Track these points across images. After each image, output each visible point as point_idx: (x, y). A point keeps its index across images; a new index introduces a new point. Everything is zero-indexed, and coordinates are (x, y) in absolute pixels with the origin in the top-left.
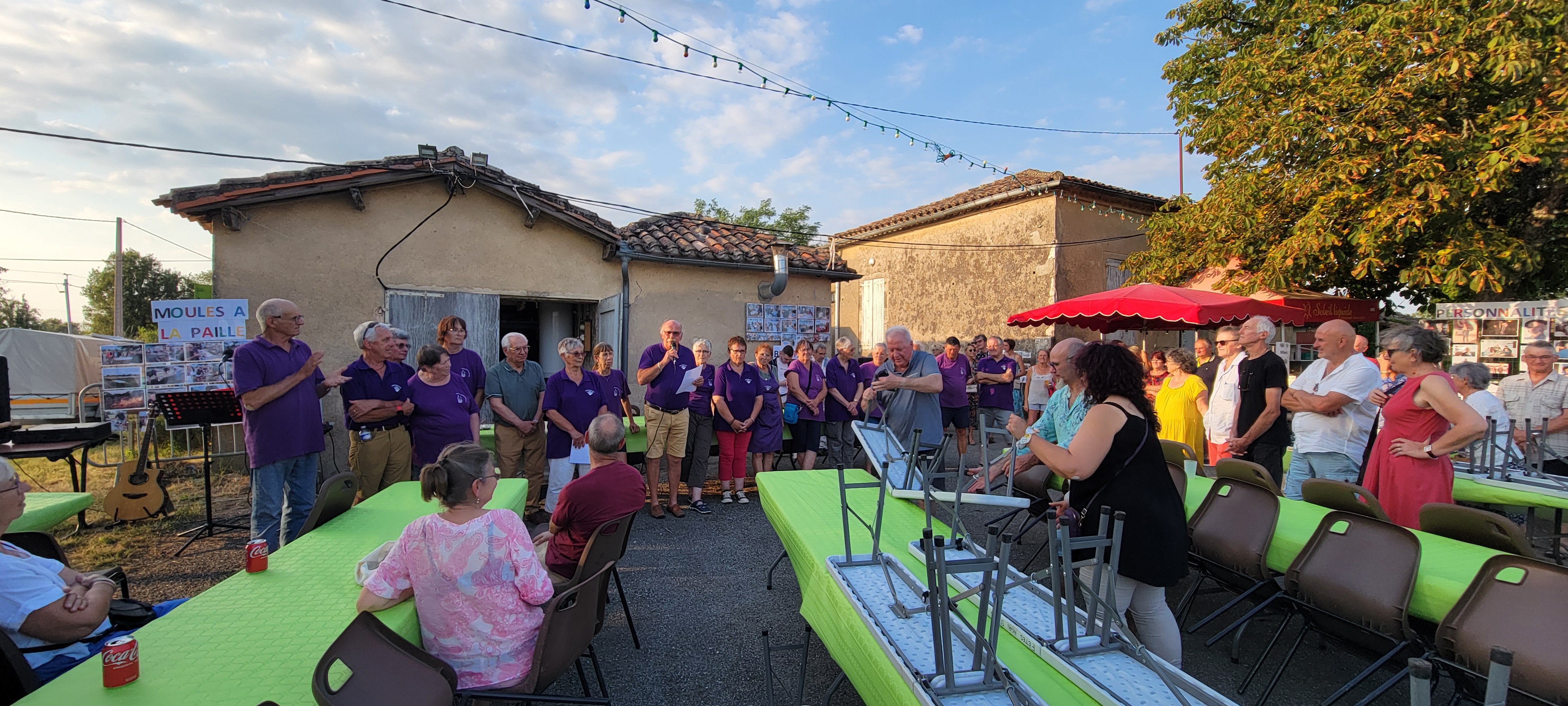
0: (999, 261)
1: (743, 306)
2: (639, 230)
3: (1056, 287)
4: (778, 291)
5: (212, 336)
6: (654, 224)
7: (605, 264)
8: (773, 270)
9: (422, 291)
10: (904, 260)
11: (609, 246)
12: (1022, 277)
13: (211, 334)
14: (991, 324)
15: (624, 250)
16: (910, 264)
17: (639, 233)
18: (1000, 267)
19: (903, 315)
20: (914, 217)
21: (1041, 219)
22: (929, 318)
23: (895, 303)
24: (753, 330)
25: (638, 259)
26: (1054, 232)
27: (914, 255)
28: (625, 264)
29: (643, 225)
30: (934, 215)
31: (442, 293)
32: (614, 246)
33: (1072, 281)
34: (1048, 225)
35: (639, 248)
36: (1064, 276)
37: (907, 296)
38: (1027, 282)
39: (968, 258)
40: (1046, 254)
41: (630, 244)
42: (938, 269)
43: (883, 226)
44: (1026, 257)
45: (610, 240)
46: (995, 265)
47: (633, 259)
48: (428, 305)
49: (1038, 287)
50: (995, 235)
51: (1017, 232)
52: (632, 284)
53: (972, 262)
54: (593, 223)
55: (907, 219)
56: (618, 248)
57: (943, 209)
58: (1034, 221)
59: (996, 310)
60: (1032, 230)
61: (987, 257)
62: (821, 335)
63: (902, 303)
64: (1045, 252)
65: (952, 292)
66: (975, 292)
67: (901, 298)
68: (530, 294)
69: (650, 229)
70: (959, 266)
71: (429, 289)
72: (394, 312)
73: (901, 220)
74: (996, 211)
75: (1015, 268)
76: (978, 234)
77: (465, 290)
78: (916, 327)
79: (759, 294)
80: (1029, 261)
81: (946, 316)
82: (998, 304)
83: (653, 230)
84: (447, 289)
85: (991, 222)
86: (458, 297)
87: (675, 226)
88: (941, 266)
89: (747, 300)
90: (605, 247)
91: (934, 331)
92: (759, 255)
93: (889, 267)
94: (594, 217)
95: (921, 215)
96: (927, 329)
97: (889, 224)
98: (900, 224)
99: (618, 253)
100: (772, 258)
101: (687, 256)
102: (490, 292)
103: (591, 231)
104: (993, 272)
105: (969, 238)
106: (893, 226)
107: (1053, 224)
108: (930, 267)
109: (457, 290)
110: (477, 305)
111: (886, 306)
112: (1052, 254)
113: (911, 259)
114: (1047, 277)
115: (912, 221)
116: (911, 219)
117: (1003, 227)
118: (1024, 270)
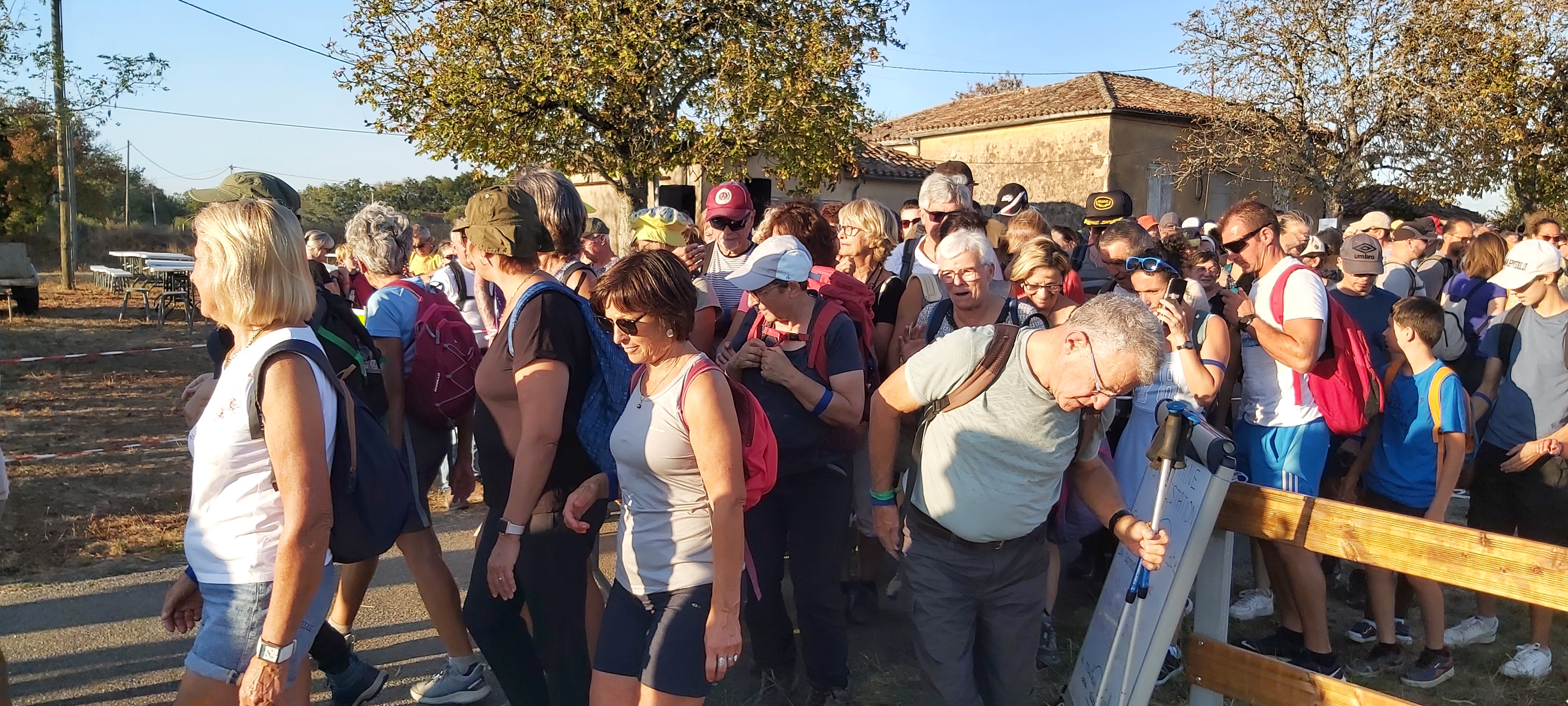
0: (1067, 163)
10: (985, 155)
12: (1084, 177)
18: (1067, 168)
20: (997, 120)
21: (1099, 134)
26: (1108, 145)
27: (995, 152)
30: (1014, 121)
33: (1119, 182)
34: (1105, 139)
36: (1113, 178)
38: (1087, 181)
40: (1103, 161)
42: (1016, 166)
43: (966, 124)
44: (1087, 162)
46: (1063, 166)
50: (1066, 142)
51: (1081, 141)
53: (1045, 162)
55: (990, 121)
57: (1022, 117)
58: (1093, 135)
60: (1092, 142)
61: (1058, 159)
64: (1102, 159)
66: (1047, 188)
70: (1034, 165)
73: (984, 121)
74: (1065, 123)
75: (1079, 170)
76: (1051, 139)
80: (1090, 165)
95: (1003, 119)
97: (972, 123)
104: (1062, 172)
105: (1044, 141)
107: (1108, 138)
112: (1107, 161)
113: (993, 155)
114: (1102, 178)
116: (993, 121)
117: (1071, 137)
118: (1086, 172)
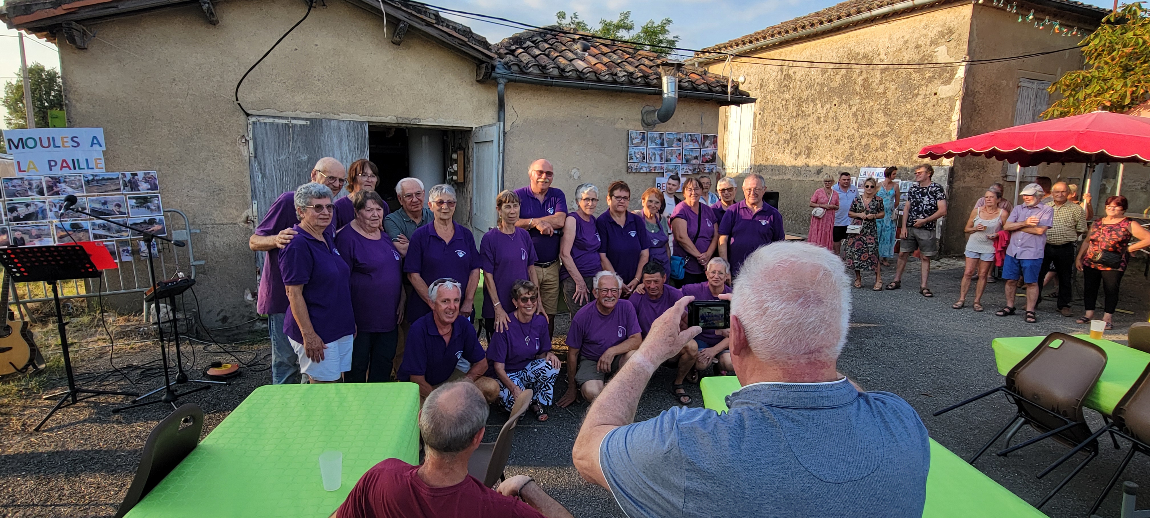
0: (893, 80)
1: (625, 133)
2: (513, 47)
3: (962, 110)
4: (665, 117)
5: (70, 169)
6: (528, 39)
7: (479, 86)
8: (661, 93)
9: (286, 118)
10: (779, 78)
11: (484, 65)
12: (920, 99)
13: (68, 167)
14: (876, 150)
15: (500, 70)
16: (786, 82)
17: (514, 51)
18: (893, 87)
19: (774, 138)
20: (795, 29)
21: (951, 32)
22: (804, 142)
23: (766, 125)
24: (635, 160)
25: (515, 81)
26: (966, 47)
27: (791, 72)
28: (501, 87)
29: (517, 40)
30: (819, 28)
31: (306, 119)
32: (490, 66)
33: (979, 104)
34: (959, 39)
35: (515, 68)
36: (971, 98)
37: (780, 117)
38: (925, 104)
39: (855, 76)
40: (953, 73)
41: (506, 64)
42: (818, 88)
43: (757, 40)
44: (927, 76)
45: (484, 59)
46: (887, 85)
47: (510, 81)
48: (293, 133)
49: (939, 110)
50: (891, 51)
51: (918, 47)
52: (508, 108)
53: (860, 81)
54: (466, 40)
55: (787, 32)
56: (494, 68)
57: (830, 21)
58: (942, 35)
59: (884, 135)
60: (937, 45)
61: (878, 76)
62: (707, 165)
63: (773, 124)
64: (952, 70)
65: (831, 114)
66: (860, 115)
67: (773, 119)
68: (400, 121)
69: (525, 46)
70: (843, 85)
71: (293, 114)
72: (259, 141)
73: (779, 33)
74: (895, 23)
75: (912, 88)
76: (870, 49)
77: (332, 116)
78: (787, 151)
79: (643, 120)
80: (931, 80)
81: (824, 140)
82: (888, 129)
83: (528, 47)
84: (313, 115)
85: (887, 35)
86: (324, 124)
87: (550, 42)
88: (822, 85)
89: (630, 127)
90: (479, 67)
91: (808, 156)
92: (645, 77)
93: (761, 86)
94: (467, 32)
95: (803, 27)
96: (800, 154)
97: (765, 38)
98: (777, 38)
99: (493, 74)
100: (660, 78)
101: (567, 78)
102: (357, 118)
103: (464, 49)
104: (885, 93)
105: (858, 54)
106: (769, 40)
107: (966, 37)
108: (809, 86)
109: (323, 116)
110: (344, 133)
111: (754, 128)
112: (961, 72)
113: (788, 77)
114: (952, 99)
115: (792, 34)
116: (791, 32)
117: (901, 42)
118: (923, 91)
